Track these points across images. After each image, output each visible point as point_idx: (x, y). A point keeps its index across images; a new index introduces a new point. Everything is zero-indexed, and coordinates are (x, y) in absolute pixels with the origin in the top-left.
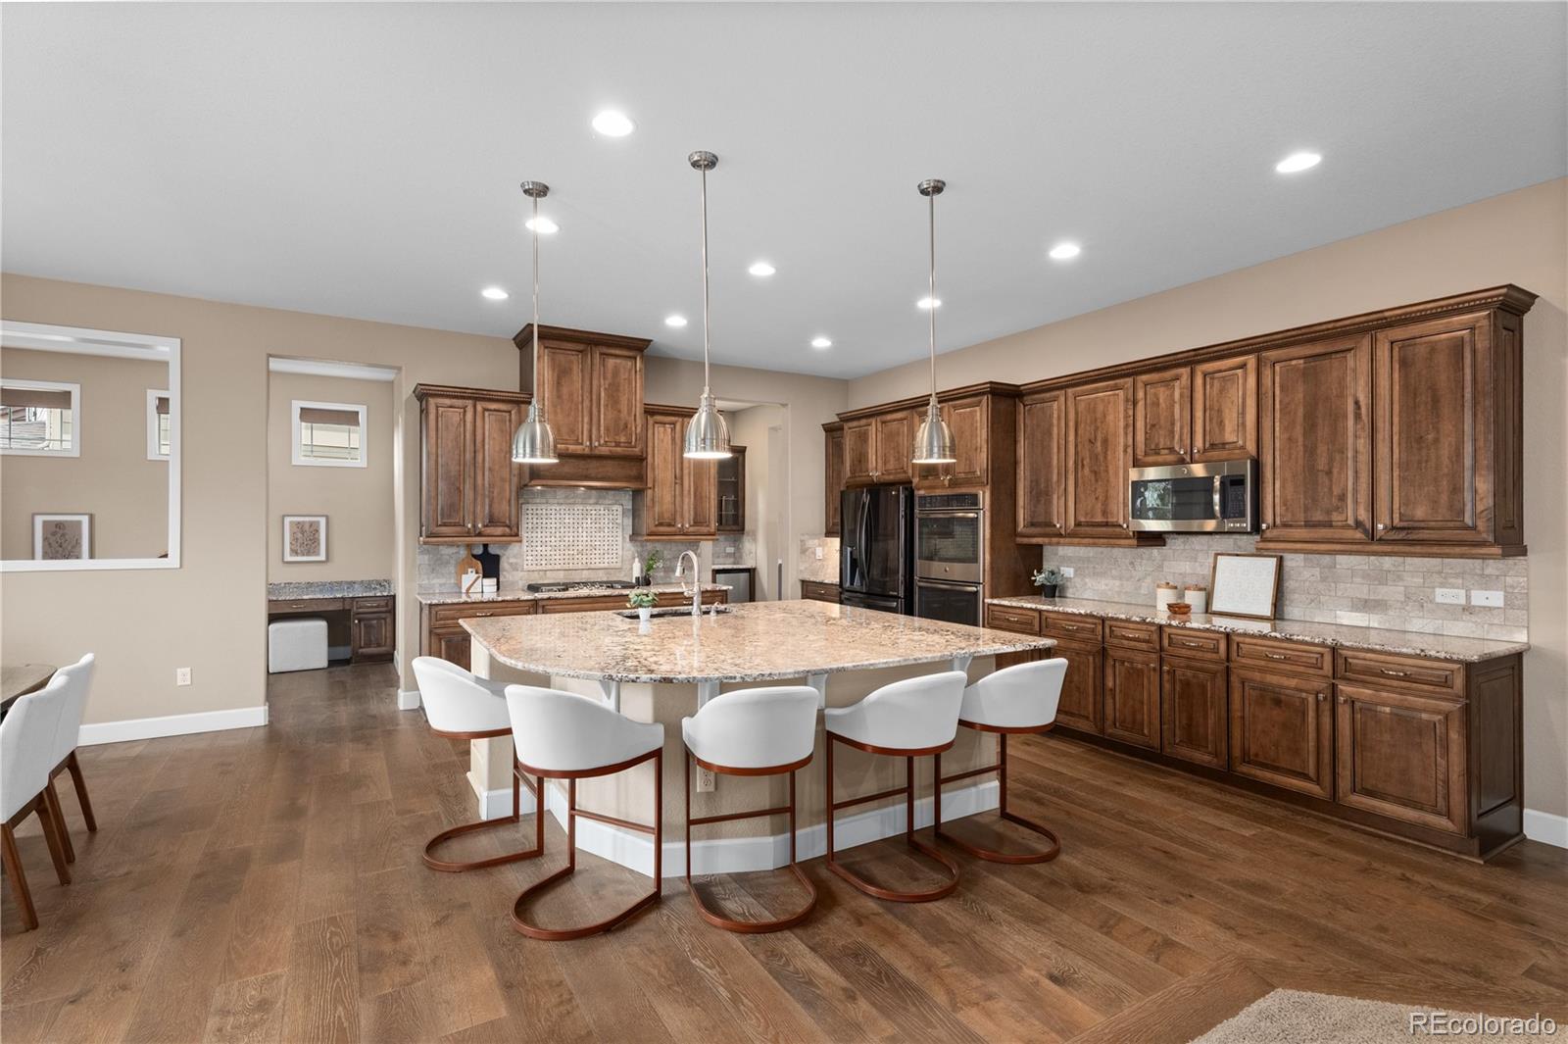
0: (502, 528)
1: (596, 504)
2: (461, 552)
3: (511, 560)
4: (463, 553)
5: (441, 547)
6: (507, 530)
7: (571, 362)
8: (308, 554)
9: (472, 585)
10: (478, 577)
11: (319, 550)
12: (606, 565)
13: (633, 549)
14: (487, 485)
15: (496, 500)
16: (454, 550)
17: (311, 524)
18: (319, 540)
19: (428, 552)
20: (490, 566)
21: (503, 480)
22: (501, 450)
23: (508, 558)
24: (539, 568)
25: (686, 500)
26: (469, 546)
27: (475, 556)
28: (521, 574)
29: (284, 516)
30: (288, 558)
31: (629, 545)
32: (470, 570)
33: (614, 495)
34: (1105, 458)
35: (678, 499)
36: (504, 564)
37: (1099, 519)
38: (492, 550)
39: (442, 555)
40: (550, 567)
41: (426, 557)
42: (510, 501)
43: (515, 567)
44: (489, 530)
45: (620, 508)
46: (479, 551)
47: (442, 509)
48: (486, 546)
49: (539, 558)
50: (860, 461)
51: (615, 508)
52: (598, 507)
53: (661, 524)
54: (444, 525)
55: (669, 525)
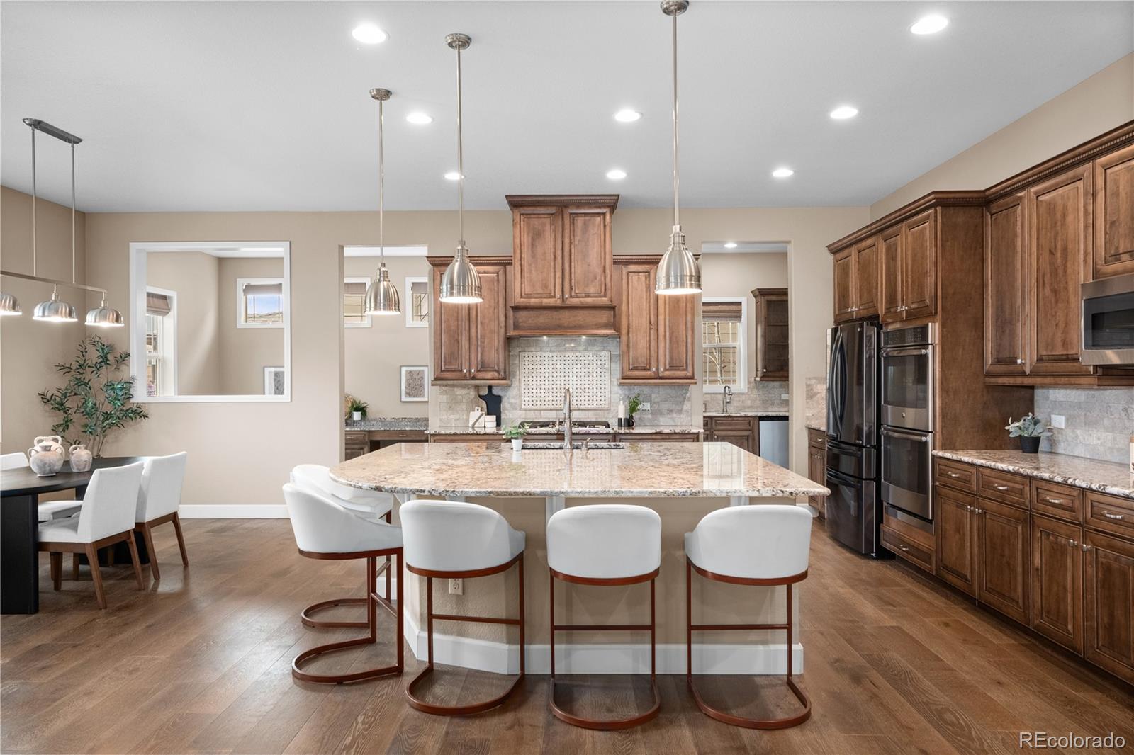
0: (492, 373)
1: (586, 350)
2: (471, 393)
3: (512, 401)
4: (472, 393)
5: (456, 389)
6: (496, 374)
7: (544, 224)
8: (417, 396)
9: (477, 421)
10: (482, 415)
11: (424, 392)
12: (595, 406)
13: (620, 392)
14: (479, 337)
15: (486, 349)
16: (465, 391)
17: (419, 373)
18: (424, 385)
19: (446, 393)
20: (493, 405)
21: (492, 332)
22: (490, 306)
23: (508, 398)
24: (535, 407)
25: (661, 345)
26: (477, 388)
27: (481, 397)
28: (519, 413)
29: (401, 367)
30: (404, 399)
31: (616, 389)
32: (476, 408)
33: (602, 342)
34: (1065, 271)
35: (653, 344)
36: (505, 404)
37: (1059, 351)
38: (496, 392)
39: (457, 395)
40: (543, 407)
41: (445, 397)
42: (498, 350)
43: (514, 407)
44: (481, 375)
45: (607, 354)
46: (485, 392)
47: (445, 357)
48: (490, 388)
49: (535, 399)
50: (844, 297)
51: (603, 354)
52: (586, 354)
53: (636, 369)
54: (447, 371)
55: (645, 369)
